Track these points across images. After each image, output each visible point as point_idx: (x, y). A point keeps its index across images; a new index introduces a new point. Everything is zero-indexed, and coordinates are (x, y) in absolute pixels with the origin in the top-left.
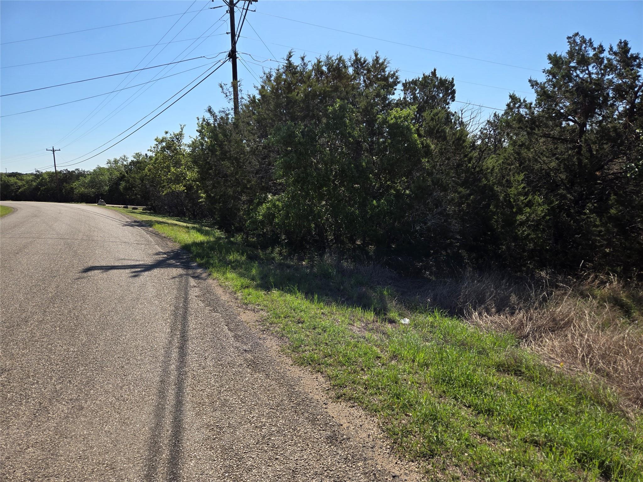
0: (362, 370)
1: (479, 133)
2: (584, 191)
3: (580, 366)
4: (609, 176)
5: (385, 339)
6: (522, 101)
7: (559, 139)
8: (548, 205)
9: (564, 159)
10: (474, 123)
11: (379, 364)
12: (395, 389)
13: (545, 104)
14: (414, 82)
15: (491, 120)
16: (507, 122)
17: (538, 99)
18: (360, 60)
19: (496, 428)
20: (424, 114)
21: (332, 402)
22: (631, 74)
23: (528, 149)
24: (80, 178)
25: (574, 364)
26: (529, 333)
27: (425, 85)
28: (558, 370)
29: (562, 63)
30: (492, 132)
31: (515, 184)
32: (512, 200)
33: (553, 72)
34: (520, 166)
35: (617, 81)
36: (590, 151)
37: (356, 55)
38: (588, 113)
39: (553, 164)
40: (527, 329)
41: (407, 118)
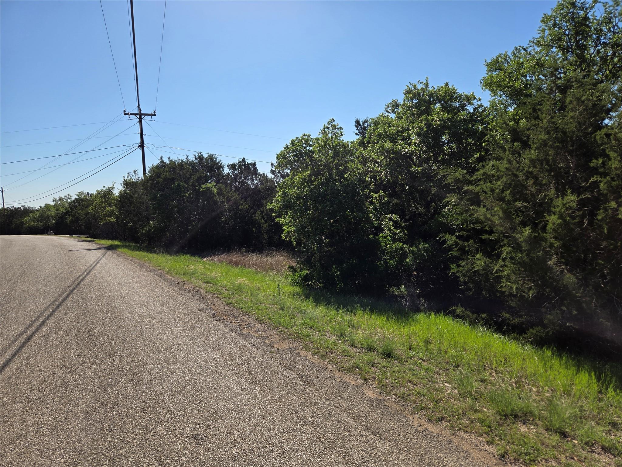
24: (30, 214)
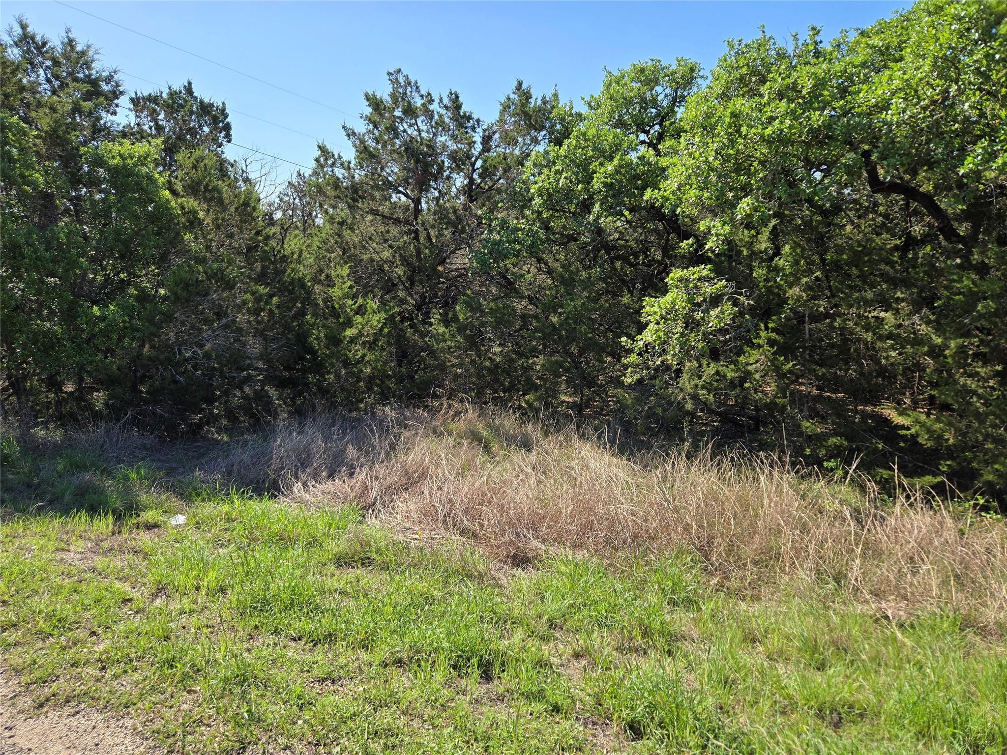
0: (93, 633)
1: (277, 200)
2: (427, 292)
3: (443, 531)
4: (453, 273)
5: (138, 563)
6: (336, 157)
7: (390, 218)
8: (386, 311)
9: (399, 248)
10: (268, 183)
11: (130, 612)
12: (163, 651)
13: (368, 166)
14: (153, 99)
15: (295, 181)
16: (318, 186)
17: (358, 156)
18: (33, 38)
19: (342, 661)
20: (179, 157)
21: (25, 720)
22: (466, 139)
23: (352, 229)
25: (435, 530)
26: (375, 499)
27: (173, 108)
28: (417, 543)
29: (384, 109)
30: (297, 201)
31: (338, 282)
32: (337, 306)
33: (373, 119)
34: (344, 254)
35: (452, 146)
36: (429, 238)
37: (24, 27)
38: (422, 186)
39: (387, 254)
40: (373, 494)
41: (145, 159)
